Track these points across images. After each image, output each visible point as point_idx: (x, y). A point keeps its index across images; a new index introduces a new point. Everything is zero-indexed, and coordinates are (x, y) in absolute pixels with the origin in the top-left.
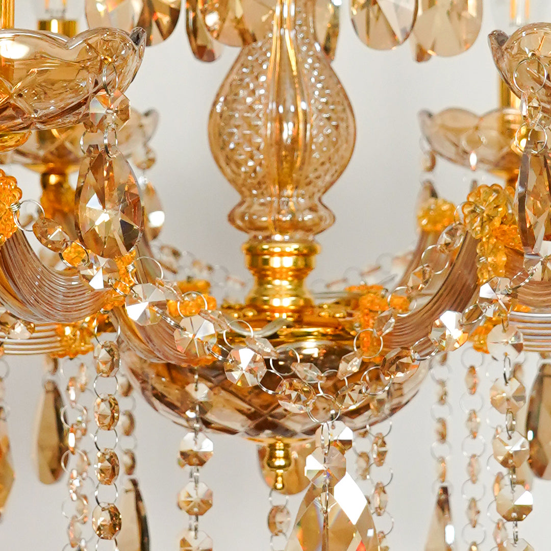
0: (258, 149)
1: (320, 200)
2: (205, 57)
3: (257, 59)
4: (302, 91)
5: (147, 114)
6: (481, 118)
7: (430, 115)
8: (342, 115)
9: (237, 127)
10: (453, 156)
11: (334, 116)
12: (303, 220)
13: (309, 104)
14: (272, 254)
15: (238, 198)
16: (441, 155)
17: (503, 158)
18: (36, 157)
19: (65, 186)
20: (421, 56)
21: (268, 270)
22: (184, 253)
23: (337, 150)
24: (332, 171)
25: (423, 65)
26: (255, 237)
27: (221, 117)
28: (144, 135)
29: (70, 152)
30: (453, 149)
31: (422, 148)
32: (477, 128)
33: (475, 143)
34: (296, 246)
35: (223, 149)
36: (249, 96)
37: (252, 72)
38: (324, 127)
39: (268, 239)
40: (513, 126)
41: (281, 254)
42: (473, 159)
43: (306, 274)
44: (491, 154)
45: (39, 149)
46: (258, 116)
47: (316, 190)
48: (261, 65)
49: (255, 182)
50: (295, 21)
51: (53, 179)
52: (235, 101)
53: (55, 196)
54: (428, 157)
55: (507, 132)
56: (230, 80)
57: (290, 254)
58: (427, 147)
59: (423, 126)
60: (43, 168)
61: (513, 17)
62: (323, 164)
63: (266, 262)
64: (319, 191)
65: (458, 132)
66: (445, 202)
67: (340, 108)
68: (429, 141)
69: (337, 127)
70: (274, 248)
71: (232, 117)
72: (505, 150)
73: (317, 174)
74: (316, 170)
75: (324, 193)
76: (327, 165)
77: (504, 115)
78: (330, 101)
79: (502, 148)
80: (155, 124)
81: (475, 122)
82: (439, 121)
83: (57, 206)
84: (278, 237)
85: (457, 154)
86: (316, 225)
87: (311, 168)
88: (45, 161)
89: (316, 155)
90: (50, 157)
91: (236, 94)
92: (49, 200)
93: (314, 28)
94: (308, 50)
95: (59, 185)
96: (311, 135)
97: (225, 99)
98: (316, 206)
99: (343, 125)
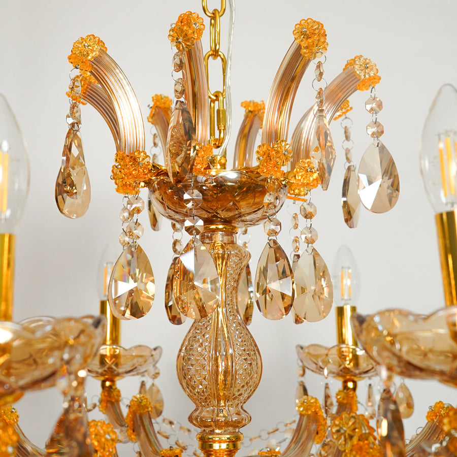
0: (205, 379)
1: (242, 407)
2: (176, 322)
3: (204, 324)
4: (230, 342)
5: (155, 349)
6: (329, 349)
7: (302, 348)
8: (254, 357)
9: (192, 365)
10: (315, 370)
11: (248, 358)
12: (232, 421)
13: (234, 351)
14: (215, 442)
15: (194, 407)
16: (308, 368)
17: (341, 371)
18: (97, 373)
19: (114, 387)
20: (298, 321)
21: (212, 451)
22: (175, 422)
23: (251, 378)
24: (248, 391)
25: (299, 325)
26: (204, 430)
27: (183, 359)
28: (154, 360)
29: (115, 370)
30: (314, 366)
31: (298, 364)
32: (327, 355)
33: (326, 363)
34: (228, 436)
35: (185, 378)
36: (200, 346)
37: (201, 332)
38: (243, 364)
39: (212, 432)
40: (345, 354)
41: (220, 442)
42: (326, 372)
43: (235, 453)
44: (335, 368)
45: (99, 368)
46: (204, 358)
47: (239, 402)
48: (206, 328)
49: (204, 398)
50: (225, 302)
51: (108, 384)
52: (191, 349)
53: (108, 393)
54: (301, 369)
55: (342, 356)
56: (188, 338)
57: (225, 442)
58: (301, 364)
59: (298, 353)
60: (102, 378)
61: (343, 295)
62: (243, 386)
63: (211, 446)
64: (241, 402)
65: (317, 356)
66: (312, 398)
67: (252, 353)
68: (302, 361)
69: (251, 364)
70: (215, 438)
71: (189, 359)
72: (342, 367)
73: (239, 393)
74: (239, 390)
75: (245, 402)
76: (246, 387)
77: (341, 348)
78: (247, 349)
79: (340, 366)
80: (161, 354)
81: (326, 352)
82: (306, 350)
83: (109, 399)
84: (217, 431)
85: (317, 369)
86: (239, 422)
87: (236, 389)
88: (102, 375)
89: (239, 381)
90: (104, 373)
91: (192, 346)
92: (105, 396)
93: (237, 306)
94: (233, 319)
95: (110, 387)
96: (236, 369)
97: (186, 349)
98: (240, 411)
99: (254, 363)
